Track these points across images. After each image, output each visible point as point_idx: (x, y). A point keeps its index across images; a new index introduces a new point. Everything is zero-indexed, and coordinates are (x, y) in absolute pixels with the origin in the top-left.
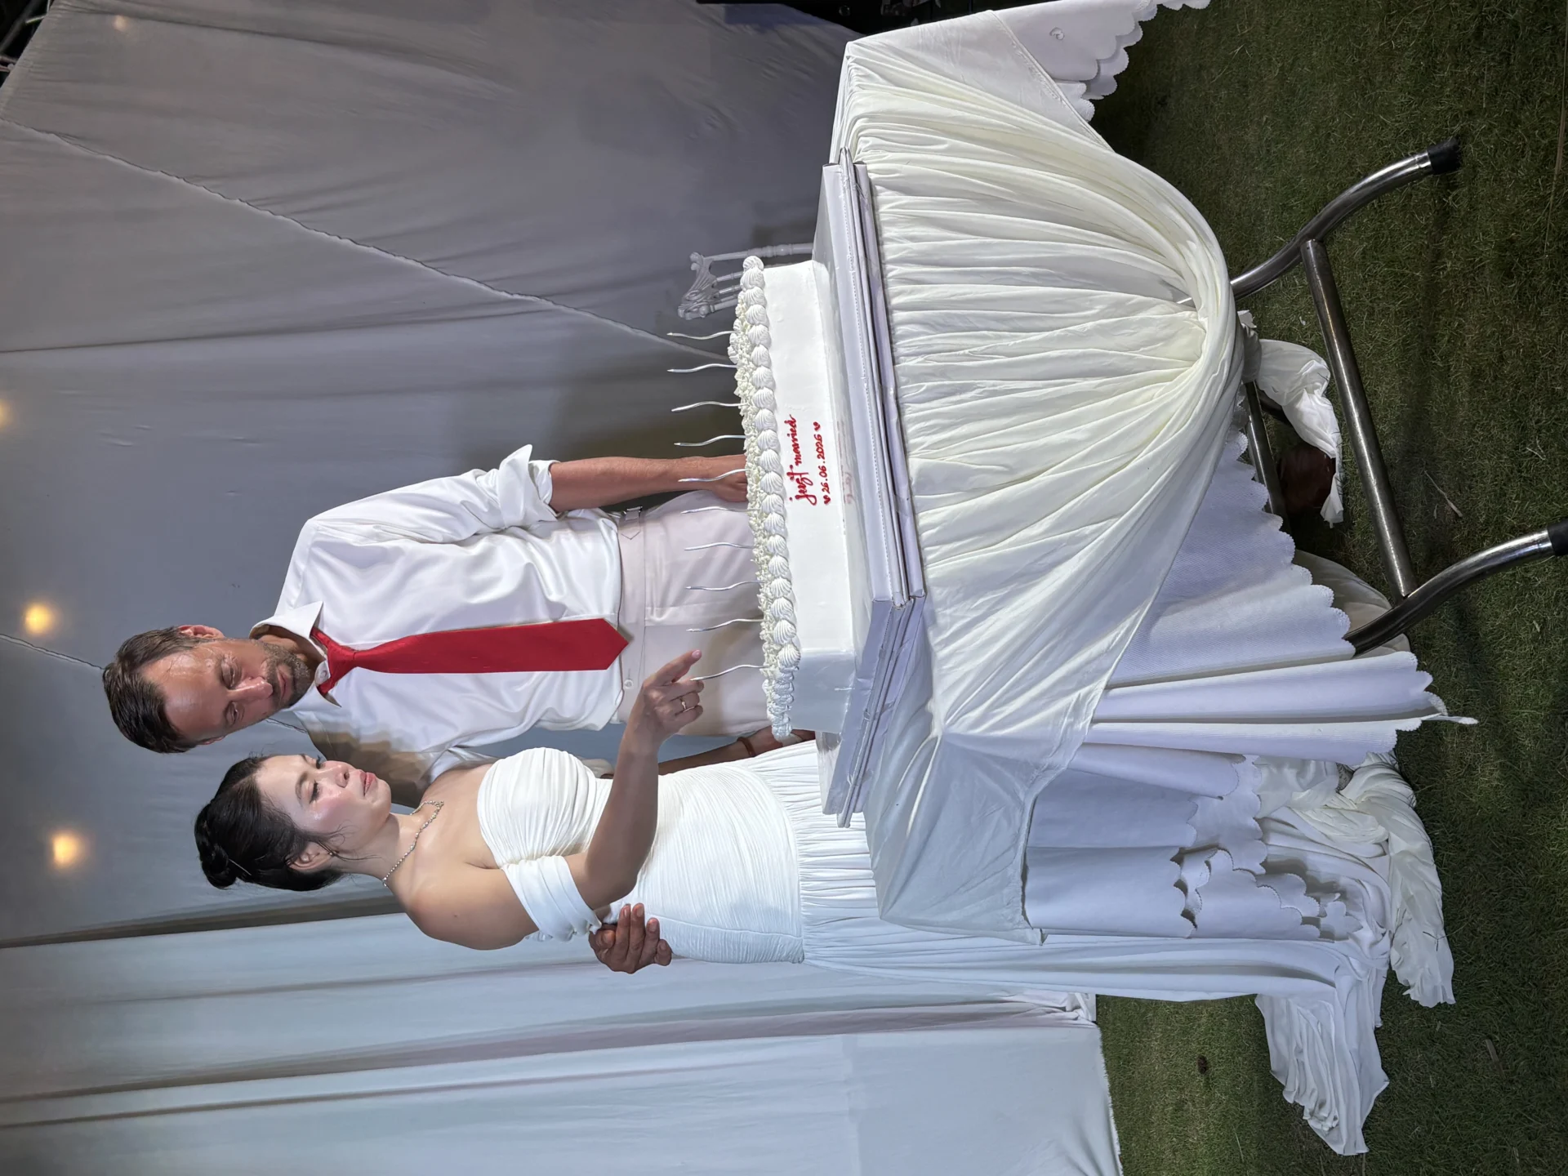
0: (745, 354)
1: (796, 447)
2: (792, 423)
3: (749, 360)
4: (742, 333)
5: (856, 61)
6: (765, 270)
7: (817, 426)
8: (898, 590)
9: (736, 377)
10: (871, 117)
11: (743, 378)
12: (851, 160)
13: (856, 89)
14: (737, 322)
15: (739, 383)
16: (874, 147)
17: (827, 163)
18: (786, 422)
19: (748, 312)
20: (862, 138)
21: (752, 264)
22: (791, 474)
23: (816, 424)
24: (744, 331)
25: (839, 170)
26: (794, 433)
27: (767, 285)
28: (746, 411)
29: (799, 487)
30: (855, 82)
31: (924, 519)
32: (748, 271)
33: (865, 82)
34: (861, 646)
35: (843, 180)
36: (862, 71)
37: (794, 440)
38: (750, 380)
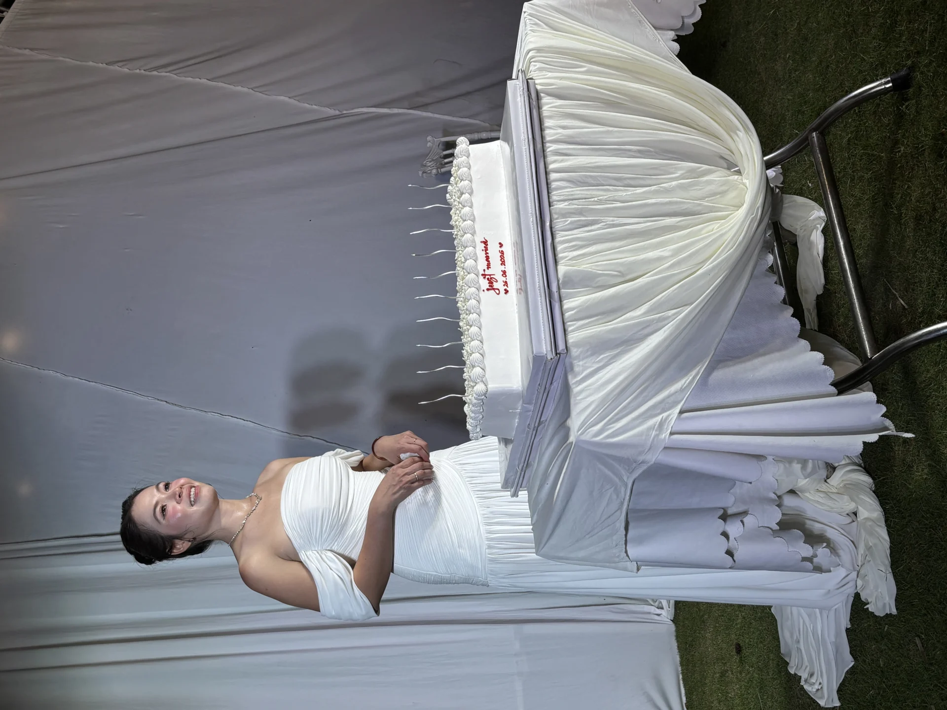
0: (457, 199)
1: (487, 258)
2: (485, 243)
3: (459, 203)
4: (455, 186)
5: (530, 15)
6: (471, 145)
7: (501, 245)
8: (549, 349)
9: (451, 213)
10: (539, 50)
11: (456, 214)
12: (526, 77)
13: (529, 32)
14: (452, 179)
15: (453, 217)
16: (540, 69)
17: (511, 78)
18: (481, 242)
19: (458, 173)
20: (532, 63)
21: (462, 142)
22: (484, 275)
23: (500, 243)
24: (456, 184)
25: (518, 83)
26: (486, 249)
27: (471, 155)
28: (457, 235)
29: (489, 283)
30: (529, 28)
31: (567, 304)
32: (459, 147)
33: (535, 28)
34: (526, 384)
35: (520, 89)
36: (534, 21)
37: (487, 253)
38: (460, 215)
